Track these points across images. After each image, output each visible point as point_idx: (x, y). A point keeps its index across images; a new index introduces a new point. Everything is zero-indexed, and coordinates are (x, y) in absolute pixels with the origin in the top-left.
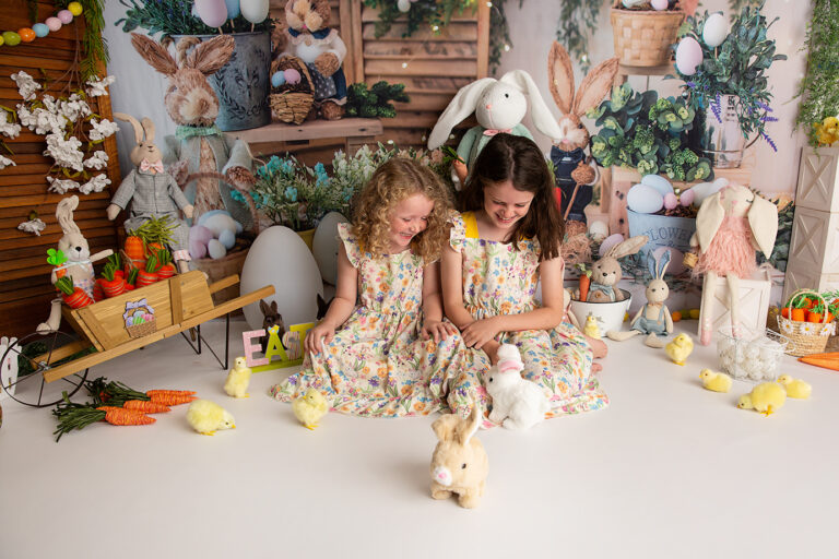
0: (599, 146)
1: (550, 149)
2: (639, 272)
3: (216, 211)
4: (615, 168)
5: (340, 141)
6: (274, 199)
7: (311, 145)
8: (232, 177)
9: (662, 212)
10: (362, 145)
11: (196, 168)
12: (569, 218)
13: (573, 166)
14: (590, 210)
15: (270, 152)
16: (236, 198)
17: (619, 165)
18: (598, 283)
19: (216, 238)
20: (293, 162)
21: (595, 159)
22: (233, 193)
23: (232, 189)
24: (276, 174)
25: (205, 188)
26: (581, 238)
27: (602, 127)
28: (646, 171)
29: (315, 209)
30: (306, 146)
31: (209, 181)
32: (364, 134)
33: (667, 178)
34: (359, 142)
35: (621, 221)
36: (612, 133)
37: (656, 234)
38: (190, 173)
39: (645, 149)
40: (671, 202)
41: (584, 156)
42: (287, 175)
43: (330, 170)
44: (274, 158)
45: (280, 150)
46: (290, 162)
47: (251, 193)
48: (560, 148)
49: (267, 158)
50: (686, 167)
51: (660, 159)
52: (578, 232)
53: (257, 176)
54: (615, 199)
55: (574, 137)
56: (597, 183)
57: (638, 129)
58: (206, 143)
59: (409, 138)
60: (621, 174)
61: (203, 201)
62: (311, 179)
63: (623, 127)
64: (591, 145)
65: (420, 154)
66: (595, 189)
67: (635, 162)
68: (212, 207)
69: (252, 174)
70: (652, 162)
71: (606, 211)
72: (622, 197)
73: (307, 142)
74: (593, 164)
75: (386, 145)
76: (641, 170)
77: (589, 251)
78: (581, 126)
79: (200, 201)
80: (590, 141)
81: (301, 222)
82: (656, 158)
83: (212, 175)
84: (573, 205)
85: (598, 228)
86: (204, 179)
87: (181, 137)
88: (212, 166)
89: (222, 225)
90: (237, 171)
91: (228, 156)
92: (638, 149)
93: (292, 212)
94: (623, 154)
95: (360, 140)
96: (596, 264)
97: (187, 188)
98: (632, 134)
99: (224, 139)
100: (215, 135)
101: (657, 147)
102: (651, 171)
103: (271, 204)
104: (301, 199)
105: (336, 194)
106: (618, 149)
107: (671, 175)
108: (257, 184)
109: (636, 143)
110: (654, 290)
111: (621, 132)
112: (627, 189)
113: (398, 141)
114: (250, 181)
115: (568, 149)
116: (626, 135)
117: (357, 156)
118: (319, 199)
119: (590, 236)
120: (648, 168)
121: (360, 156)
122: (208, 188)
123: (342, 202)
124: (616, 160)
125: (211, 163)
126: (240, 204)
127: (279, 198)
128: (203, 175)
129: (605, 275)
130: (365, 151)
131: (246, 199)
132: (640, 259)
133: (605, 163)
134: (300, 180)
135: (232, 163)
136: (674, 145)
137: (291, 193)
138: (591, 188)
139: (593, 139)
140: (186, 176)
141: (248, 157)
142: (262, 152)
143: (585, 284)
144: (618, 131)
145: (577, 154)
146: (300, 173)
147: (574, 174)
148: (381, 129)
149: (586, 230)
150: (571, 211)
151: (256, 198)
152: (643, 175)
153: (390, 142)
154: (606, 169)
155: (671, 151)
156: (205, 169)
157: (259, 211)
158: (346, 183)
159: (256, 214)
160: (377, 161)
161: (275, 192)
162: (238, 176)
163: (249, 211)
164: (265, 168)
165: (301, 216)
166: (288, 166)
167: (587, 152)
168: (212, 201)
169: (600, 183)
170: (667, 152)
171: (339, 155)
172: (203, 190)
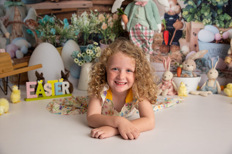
0: (185, 13)
1: (164, 14)
2: (204, 68)
3: (20, 38)
4: (192, 22)
5: (75, 10)
6: (46, 33)
7: (62, 11)
8: (28, 23)
9: (214, 41)
10: (84, 11)
11: (12, 19)
12: (172, 44)
13: (174, 22)
14: (181, 41)
15: (44, 13)
16: (29, 33)
17: (194, 21)
18: (185, 70)
19: (19, 49)
20: (54, 18)
21: (184, 18)
22: (28, 30)
23: (27, 29)
24: (47, 23)
25: (16, 28)
26: (178, 53)
27: (187, 4)
28: (206, 24)
29: (63, 38)
30: (60, 11)
31: (18, 25)
32: (85, 7)
33: (216, 27)
34: (82, 10)
35: (196, 46)
36: (191, 7)
37: (211, 51)
38: (9, 21)
39: (206, 14)
40: (218, 37)
41: (179, 17)
42: (51, 24)
43: (70, 22)
44: (46, 16)
45: (49, 12)
46: (53, 18)
47: (36, 30)
48: (168, 14)
49: (43, 16)
50: (225, 22)
51: (213, 18)
52: (176, 50)
53: (39, 24)
54: (192, 36)
55: (174, 9)
56: (184, 29)
57: (203, 5)
58: (17, 8)
59: (104, 9)
60: (195, 25)
61: (15, 33)
62: (62, 25)
63: (196, 4)
64: (182, 12)
65: (108, 15)
66: (183, 32)
67: (201, 19)
68: (18, 36)
69: (36, 23)
70: (209, 20)
71: (189, 41)
72: (195, 35)
73: (60, 9)
74: (183, 21)
75: (94, 12)
76: (204, 23)
77: (181, 58)
78: (177, 4)
79: (13, 33)
80: (181, 11)
81: (57, 44)
82: (211, 18)
83: (19, 22)
84: (174, 38)
85: (185, 48)
86: (16, 24)
87: (6, 6)
88: (19, 19)
89: (22, 44)
90: (31, 21)
91: (26, 14)
92: (203, 14)
93: (54, 39)
94: (196, 16)
95: (83, 9)
96: (184, 62)
97: (8, 27)
98: (200, 7)
99: (25, 7)
100: (21, 5)
101: (212, 13)
102: (209, 23)
103: (44, 35)
104: (57, 34)
105: (72, 32)
106: (194, 14)
107: (218, 25)
108: (39, 27)
109: (202, 11)
110: (211, 73)
111: (195, 6)
112: (198, 31)
113: (99, 10)
114: (35, 25)
115: (172, 14)
116: (197, 8)
117: (81, 16)
118: (65, 34)
119: (181, 52)
120: (207, 22)
121: (83, 16)
122: (17, 28)
123: (74, 35)
124: (193, 19)
125: (19, 17)
126: (31, 35)
127: (48, 33)
128: (15, 22)
129: (188, 66)
130: (85, 14)
131: (33, 33)
132: (204, 63)
133: (188, 20)
134: (57, 26)
135: (28, 17)
136: (219, 12)
137: (53, 31)
138: (181, 31)
139: (183, 10)
140: (7, 22)
141: (35, 15)
142: (41, 13)
143: (180, 71)
144: (194, 6)
145: (176, 16)
146: (57, 23)
147: (175, 25)
148: (92, 5)
149: (179, 49)
150: (173, 41)
151: (38, 33)
152: (205, 25)
153: (96, 10)
154: (189, 23)
155: (218, 15)
156: (16, 20)
157: (39, 39)
158: (76, 27)
159: (38, 40)
160: (90, 18)
161: (46, 30)
162: (30, 23)
163: (34, 38)
164: (42, 20)
165: (57, 41)
166: (52, 19)
167: (180, 15)
168: (18, 34)
169: (186, 29)
170: (216, 15)
171: (74, 16)
172: (15, 29)
